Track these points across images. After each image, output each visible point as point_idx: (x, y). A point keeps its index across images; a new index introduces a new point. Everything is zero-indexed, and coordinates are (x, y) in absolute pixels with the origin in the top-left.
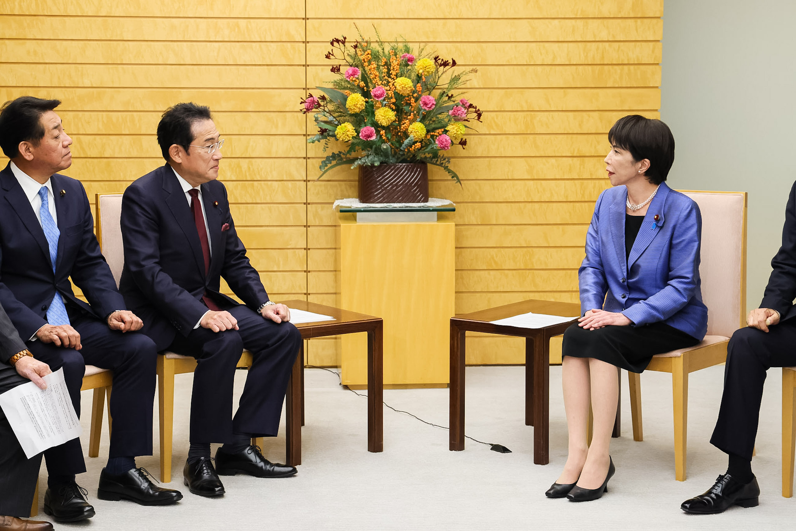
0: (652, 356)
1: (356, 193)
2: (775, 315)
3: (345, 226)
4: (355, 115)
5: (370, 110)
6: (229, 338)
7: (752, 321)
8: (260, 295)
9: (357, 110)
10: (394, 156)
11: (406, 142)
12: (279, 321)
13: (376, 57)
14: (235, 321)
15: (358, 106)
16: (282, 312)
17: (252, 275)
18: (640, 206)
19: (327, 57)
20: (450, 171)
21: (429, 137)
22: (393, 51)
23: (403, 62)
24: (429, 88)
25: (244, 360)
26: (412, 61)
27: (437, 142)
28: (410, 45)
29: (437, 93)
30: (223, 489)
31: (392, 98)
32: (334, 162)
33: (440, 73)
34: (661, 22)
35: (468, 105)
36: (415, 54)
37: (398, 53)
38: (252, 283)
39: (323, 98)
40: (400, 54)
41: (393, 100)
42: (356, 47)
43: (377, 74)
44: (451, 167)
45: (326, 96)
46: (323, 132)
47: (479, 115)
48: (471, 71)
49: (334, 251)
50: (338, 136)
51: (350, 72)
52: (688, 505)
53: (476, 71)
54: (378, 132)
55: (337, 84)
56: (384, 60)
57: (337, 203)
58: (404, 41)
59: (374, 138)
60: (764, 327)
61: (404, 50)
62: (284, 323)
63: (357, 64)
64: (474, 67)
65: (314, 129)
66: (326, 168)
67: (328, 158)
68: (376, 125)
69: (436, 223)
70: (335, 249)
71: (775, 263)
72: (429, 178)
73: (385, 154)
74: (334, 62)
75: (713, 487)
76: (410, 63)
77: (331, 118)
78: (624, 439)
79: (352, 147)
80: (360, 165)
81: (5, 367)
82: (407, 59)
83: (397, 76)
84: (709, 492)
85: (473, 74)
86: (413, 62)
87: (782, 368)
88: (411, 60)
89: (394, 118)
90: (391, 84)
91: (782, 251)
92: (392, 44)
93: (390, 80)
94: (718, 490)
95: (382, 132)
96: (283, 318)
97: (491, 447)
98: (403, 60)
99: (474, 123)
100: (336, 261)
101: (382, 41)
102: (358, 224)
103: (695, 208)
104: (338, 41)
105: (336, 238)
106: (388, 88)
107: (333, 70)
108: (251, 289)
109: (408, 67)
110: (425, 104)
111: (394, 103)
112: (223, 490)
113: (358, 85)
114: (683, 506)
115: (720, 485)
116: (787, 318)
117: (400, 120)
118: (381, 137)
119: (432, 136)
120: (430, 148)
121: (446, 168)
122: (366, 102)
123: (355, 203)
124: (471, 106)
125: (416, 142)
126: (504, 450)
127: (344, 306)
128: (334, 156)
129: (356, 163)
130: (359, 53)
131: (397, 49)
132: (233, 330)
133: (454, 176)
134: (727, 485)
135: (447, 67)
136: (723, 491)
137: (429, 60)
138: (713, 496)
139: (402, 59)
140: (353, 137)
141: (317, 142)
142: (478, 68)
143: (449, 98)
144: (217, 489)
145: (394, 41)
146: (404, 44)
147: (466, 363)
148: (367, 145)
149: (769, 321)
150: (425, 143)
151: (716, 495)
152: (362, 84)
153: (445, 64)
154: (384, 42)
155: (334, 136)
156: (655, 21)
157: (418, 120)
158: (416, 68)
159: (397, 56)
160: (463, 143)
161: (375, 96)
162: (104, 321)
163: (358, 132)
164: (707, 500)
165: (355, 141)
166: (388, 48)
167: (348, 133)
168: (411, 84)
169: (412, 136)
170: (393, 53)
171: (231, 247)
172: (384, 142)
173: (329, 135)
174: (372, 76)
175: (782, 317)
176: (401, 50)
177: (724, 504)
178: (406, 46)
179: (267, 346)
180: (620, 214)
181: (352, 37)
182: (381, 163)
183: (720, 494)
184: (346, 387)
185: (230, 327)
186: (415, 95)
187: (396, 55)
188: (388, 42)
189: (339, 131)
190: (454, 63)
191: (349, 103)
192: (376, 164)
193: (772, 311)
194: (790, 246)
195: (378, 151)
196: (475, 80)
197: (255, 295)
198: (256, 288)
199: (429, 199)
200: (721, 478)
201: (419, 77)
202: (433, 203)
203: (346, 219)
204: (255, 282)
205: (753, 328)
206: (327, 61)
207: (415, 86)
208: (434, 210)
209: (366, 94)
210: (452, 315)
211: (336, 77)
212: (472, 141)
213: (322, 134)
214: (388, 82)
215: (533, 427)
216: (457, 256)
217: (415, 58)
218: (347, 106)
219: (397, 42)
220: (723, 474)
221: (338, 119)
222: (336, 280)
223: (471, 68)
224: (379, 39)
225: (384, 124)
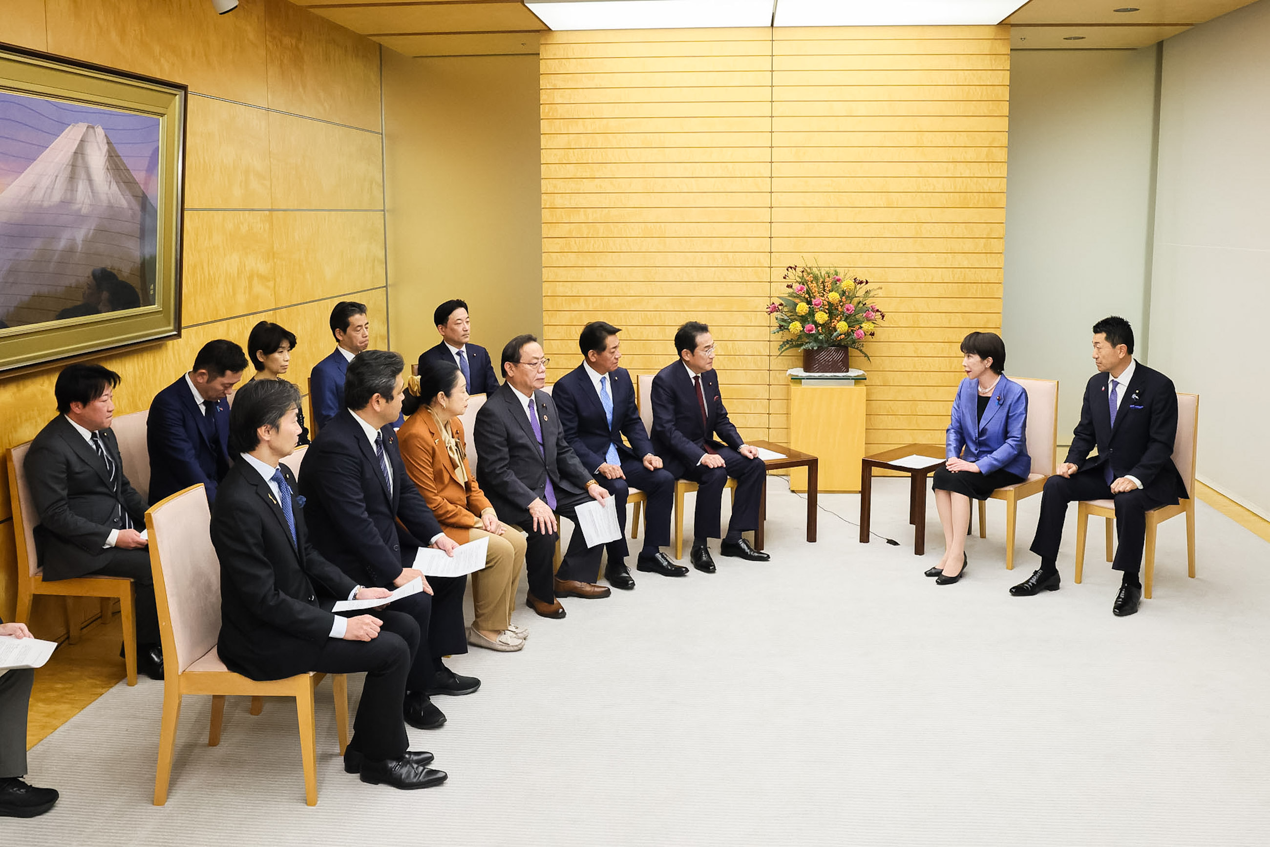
0: (994, 490)
1: (801, 364)
2: (1074, 467)
3: (794, 388)
4: (802, 316)
5: (812, 313)
6: (718, 472)
7: (1059, 471)
8: (738, 441)
9: (804, 314)
10: (826, 342)
11: (835, 334)
12: (752, 458)
13: (816, 278)
14: (723, 461)
15: (804, 311)
16: (754, 452)
17: (732, 428)
18: (987, 390)
19: (784, 278)
20: (863, 353)
21: (850, 330)
22: (827, 274)
23: (834, 282)
24: (850, 298)
27: (855, 335)
28: (838, 270)
29: (856, 300)
30: (715, 567)
31: (826, 305)
32: (788, 346)
33: (857, 289)
34: (1002, 256)
35: (876, 309)
36: (841, 276)
38: (733, 433)
39: (781, 305)
40: (831, 276)
41: (827, 307)
42: (803, 272)
43: (817, 290)
44: (864, 349)
45: (783, 303)
46: (781, 326)
47: (883, 317)
48: (878, 287)
49: (786, 401)
50: (791, 330)
51: (799, 288)
52: (1014, 590)
53: (881, 287)
54: (817, 327)
55: (791, 295)
56: (821, 280)
57: (790, 372)
59: (814, 332)
60: (1066, 475)
61: (834, 274)
62: (756, 458)
63: (803, 282)
64: (880, 284)
65: (776, 324)
66: (783, 350)
67: (784, 342)
68: (817, 325)
69: (853, 387)
70: (787, 400)
71: (1076, 432)
72: (849, 355)
73: (821, 341)
74: (789, 281)
75: (1031, 578)
76: (838, 283)
77: (786, 318)
78: (974, 537)
79: (800, 337)
80: (804, 349)
81: (582, 492)
82: (836, 279)
83: (830, 291)
84: (1028, 581)
85: (880, 290)
86: (840, 282)
87: (1078, 502)
88: (839, 280)
89: (827, 319)
90: (825, 296)
91: (1080, 424)
92: (827, 270)
93: (825, 293)
94: (1034, 580)
95: (820, 328)
96: (754, 455)
97: (887, 541)
99: (880, 321)
100: (788, 407)
101: (820, 268)
102: (803, 387)
103: (1024, 392)
104: (791, 268)
105: (788, 392)
106: (823, 299)
107: (788, 286)
108: (732, 437)
109: (837, 286)
110: (848, 310)
111: (827, 309)
112: (715, 568)
113: (804, 297)
114: (1011, 590)
115: (1035, 576)
116: (1083, 469)
117: (831, 320)
118: (818, 330)
119: (852, 330)
120: (850, 337)
121: (861, 351)
122: (809, 307)
123: (800, 372)
124: (878, 311)
125: (841, 334)
126: (895, 543)
127: (793, 447)
128: (787, 342)
129: (802, 348)
130: (805, 276)
131: (830, 273)
132: (722, 467)
133: (866, 356)
134: (1040, 576)
135: (862, 285)
136: (1037, 581)
137: (850, 281)
138: (1030, 584)
139: (833, 279)
140: (800, 331)
141: (777, 333)
142: (882, 284)
143: (864, 305)
144: (711, 568)
145: (828, 268)
146: (835, 270)
148: (809, 336)
149: (1070, 471)
150: (848, 334)
151: (1032, 583)
152: (807, 296)
153: (861, 283)
154: (822, 269)
155: (787, 329)
156: (999, 255)
157: (843, 319)
158: (842, 286)
160: (872, 334)
161: (815, 305)
162: (641, 461)
163: (803, 327)
164: (1026, 587)
165: (802, 333)
166: (824, 272)
167: (797, 328)
168: (839, 297)
169: (838, 330)
170: (827, 276)
171: (719, 411)
172: (820, 334)
173: (785, 329)
174: (813, 291)
175: (1079, 468)
176: (832, 274)
177: (1037, 589)
179: (744, 474)
180: (974, 395)
181: (801, 264)
182: (818, 347)
183: (1035, 583)
184: (793, 491)
185: (720, 465)
186: (841, 304)
187: (829, 277)
188: (824, 269)
189: (791, 326)
190: (867, 282)
191: (798, 309)
192: (815, 348)
193: (1072, 465)
194: (1086, 422)
195: (816, 340)
196: (880, 293)
197: (735, 440)
198: (735, 436)
199: (850, 369)
200: (1035, 572)
201: (844, 292)
202: (853, 373)
203: (795, 383)
204: (734, 432)
205: (1060, 476)
206: (784, 280)
207: (841, 298)
208: (852, 379)
209: (809, 303)
210: (863, 456)
211: (790, 290)
212: (878, 332)
213: (780, 328)
214: (824, 295)
215: (915, 526)
216: (867, 405)
217: (841, 279)
218: (797, 311)
219: (830, 269)
220: (1037, 569)
221: (791, 317)
222: (788, 419)
223: (878, 284)
224: (818, 267)
225: (821, 323)
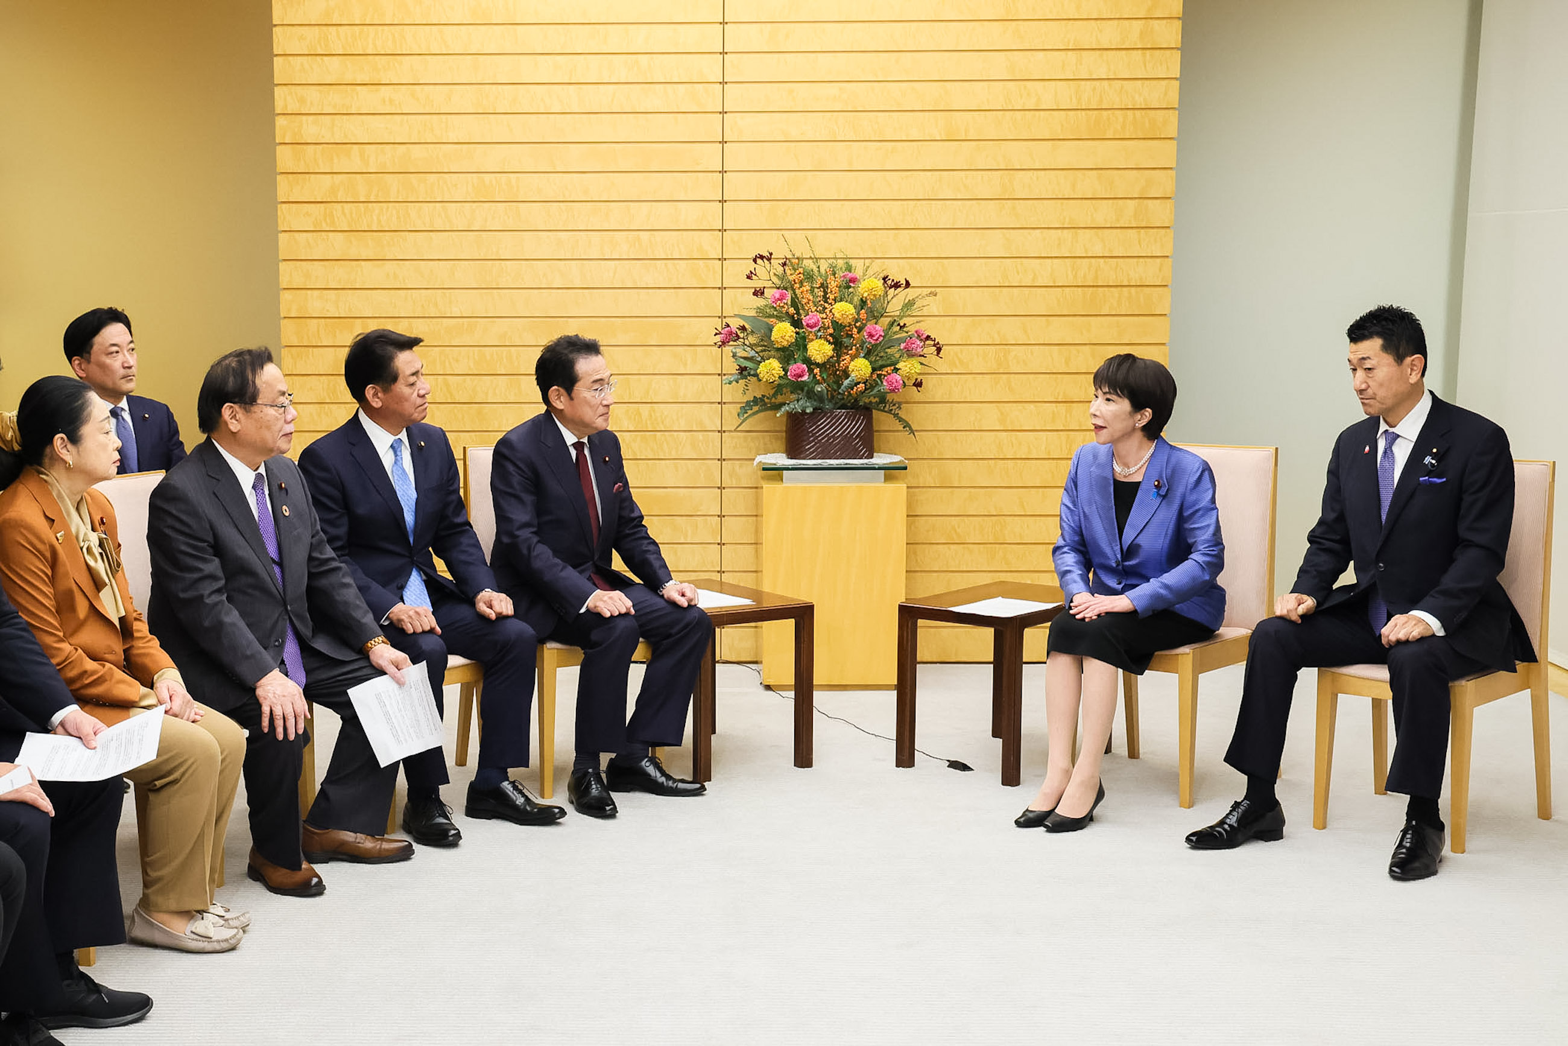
0: (1153, 653)
1: (783, 447)
2: (1309, 602)
3: (768, 487)
4: (783, 349)
5: (801, 343)
6: (622, 624)
7: (1279, 610)
8: (661, 573)
9: (785, 344)
10: (830, 401)
11: (846, 382)
12: (685, 604)
13: (809, 277)
14: (629, 603)
15: (787, 338)
16: (688, 594)
17: (652, 548)
18: (1132, 470)
19: (749, 277)
20: (901, 420)
21: (875, 376)
22: (831, 269)
23: (844, 283)
24: (875, 315)
25: (641, 651)
26: (854, 282)
27: (885, 383)
28: (852, 262)
29: (885, 321)
30: (615, 807)
31: (829, 328)
32: (756, 408)
33: (889, 297)
34: (1170, 233)
35: (925, 336)
36: (858, 273)
37: (837, 272)
38: (652, 557)
39: (743, 329)
40: (840, 274)
41: (831, 331)
42: (784, 264)
43: (811, 298)
44: (902, 414)
45: (747, 326)
46: (742, 370)
47: (939, 350)
48: (930, 294)
49: (755, 518)
50: (761, 376)
51: (777, 296)
52: (1194, 839)
53: (935, 295)
54: (811, 371)
55: (759, 310)
56: (819, 281)
57: (759, 459)
58: (845, 257)
59: (805, 378)
60: (1294, 617)
61: (844, 269)
62: (691, 607)
63: (786, 286)
64: (933, 290)
65: (732, 367)
66: (746, 415)
67: (748, 403)
68: (808, 361)
69: (883, 485)
70: (756, 516)
71: (1312, 538)
72: (875, 428)
73: (820, 397)
74: (757, 283)
75: (1227, 816)
76: (852, 285)
77: (752, 353)
78: (1117, 757)
79: (779, 389)
80: (788, 412)
81: (354, 656)
82: (848, 279)
83: (835, 300)
84: (1222, 823)
85: (932, 298)
86: (856, 283)
87: (1317, 669)
88: (853, 280)
89: (831, 353)
90: (827, 311)
91: (1321, 522)
92: (830, 261)
93: (826, 305)
94: (1233, 820)
95: (817, 371)
96: (690, 601)
97: (947, 763)
98: (843, 281)
99: (932, 359)
100: (758, 531)
101: (817, 257)
102: (784, 485)
103: (1206, 469)
104: (762, 257)
105: (758, 502)
106: (824, 316)
107: (755, 294)
108: (651, 565)
109: (850, 290)
110: (871, 335)
111: (831, 335)
112: (615, 809)
113: (787, 313)
114: (1188, 839)
115: (1235, 813)
116: (1326, 606)
117: (839, 356)
118: (814, 376)
119: (879, 376)
120: (876, 390)
121: (896, 415)
122: (797, 333)
123: (781, 459)
124: (928, 338)
125: (859, 383)
126: (964, 767)
127: (767, 588)
128: (756, 401)
129: (783, 409)
130: (788, 272)
131: (836, 267)
132: (627, 614)
133: (907, 425)
134: (1245, 813)
135: (899, 290)
136: (1239, 821)
137: (876, 280)
138: (1226, 826)
139: (842, 279)
140: (780, 377)
141: (734, 382)
142: (938, 290)
143: (901, 327)
144: (608, 808)
145: (832, 257)
146: (845, 261)
147: (918, 659)
148: (797, 387)
149: (1301, 609)
150: (870, 385)
151: (1230, 826)
152: (792, 310)
153: (897, 286)
154: (820, 258)
155: (756, 375)
156: (1163, 231)
157: (862, 355)
158: (860, 290)
159: (836, 276)
160: (918, 384)
161: (808, 325)
162: (472, 603)
163: (785, 370)
164: (1219, 832)
165: (782, 382)
166: (824, 266)
167: (774, 372)
168: (853, 311)
169: (853, 375)
170: (831, 272)
171: (625, 513)
172: (818, 382)
173: (749, 375)
174: (805, 301)
175: (1319, 604)
176: (841, 268)
177: (1240, 837)
178: (847, 263)
179: (670, 636)
180: (1105, 478)
181: (779, 253)
182: (814, 409)
183: (1236, 825)
184: (768, 688)
185: (624, 611)
186: (858, 324)
187: (834, 274)
188: (825, 259)
189: (763, 369)
190: (908, 284)
191: (775, 335)
192: (808, 411)
193: (1305, 597)
194: (1332, 516)
195: (811, 395)
196: (933, 306)
197: (655, 572)
198: (656, 564)
199: (875, 454)
200: (1236, 805)
201: (863, 302)
202: (879, 459)
203: (770, 479)
204: (655, 556)
205: (1281, 618)
206: (749, 283)
207: (858, 314)
208: (880, 469)
209: (796, 323)
210: (900, 601)
211: (760, 302)
212: (929, 382)
213: (741, 373)
214: (825, 308)
215: (1001, 740)
216: (909, 526)
217: (858, 278)
218: (773, 339)
219: (836, 258)
220: (1239, 800)
221: (761, 354)
222: (757, 555)
223: (929, 290)
224: (814, 254)
225: (819, 360)
